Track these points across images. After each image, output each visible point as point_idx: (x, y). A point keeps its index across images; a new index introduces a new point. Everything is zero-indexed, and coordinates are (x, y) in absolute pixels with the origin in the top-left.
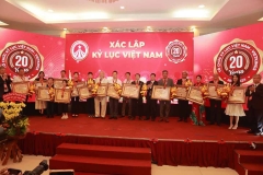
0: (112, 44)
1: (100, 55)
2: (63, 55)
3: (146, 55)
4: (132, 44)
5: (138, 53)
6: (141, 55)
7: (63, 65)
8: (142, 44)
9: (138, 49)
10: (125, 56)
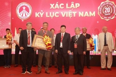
0: (52, 6)
1: (42, 15)
2: (10, 15)
3: (81, 14)
4: (69, 5)
5: (75, 13)
6: (77, 15)
7: (10, 24)
8: (78, 5)
9: (74, 9)
10: (63, 16)
